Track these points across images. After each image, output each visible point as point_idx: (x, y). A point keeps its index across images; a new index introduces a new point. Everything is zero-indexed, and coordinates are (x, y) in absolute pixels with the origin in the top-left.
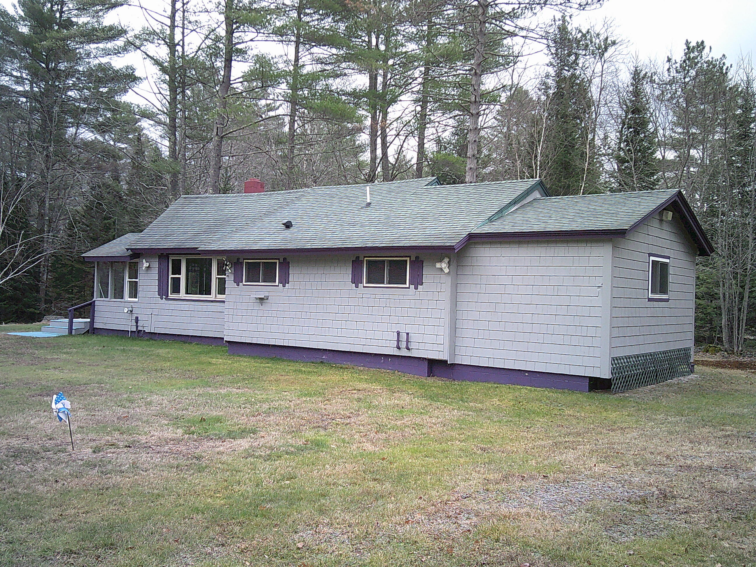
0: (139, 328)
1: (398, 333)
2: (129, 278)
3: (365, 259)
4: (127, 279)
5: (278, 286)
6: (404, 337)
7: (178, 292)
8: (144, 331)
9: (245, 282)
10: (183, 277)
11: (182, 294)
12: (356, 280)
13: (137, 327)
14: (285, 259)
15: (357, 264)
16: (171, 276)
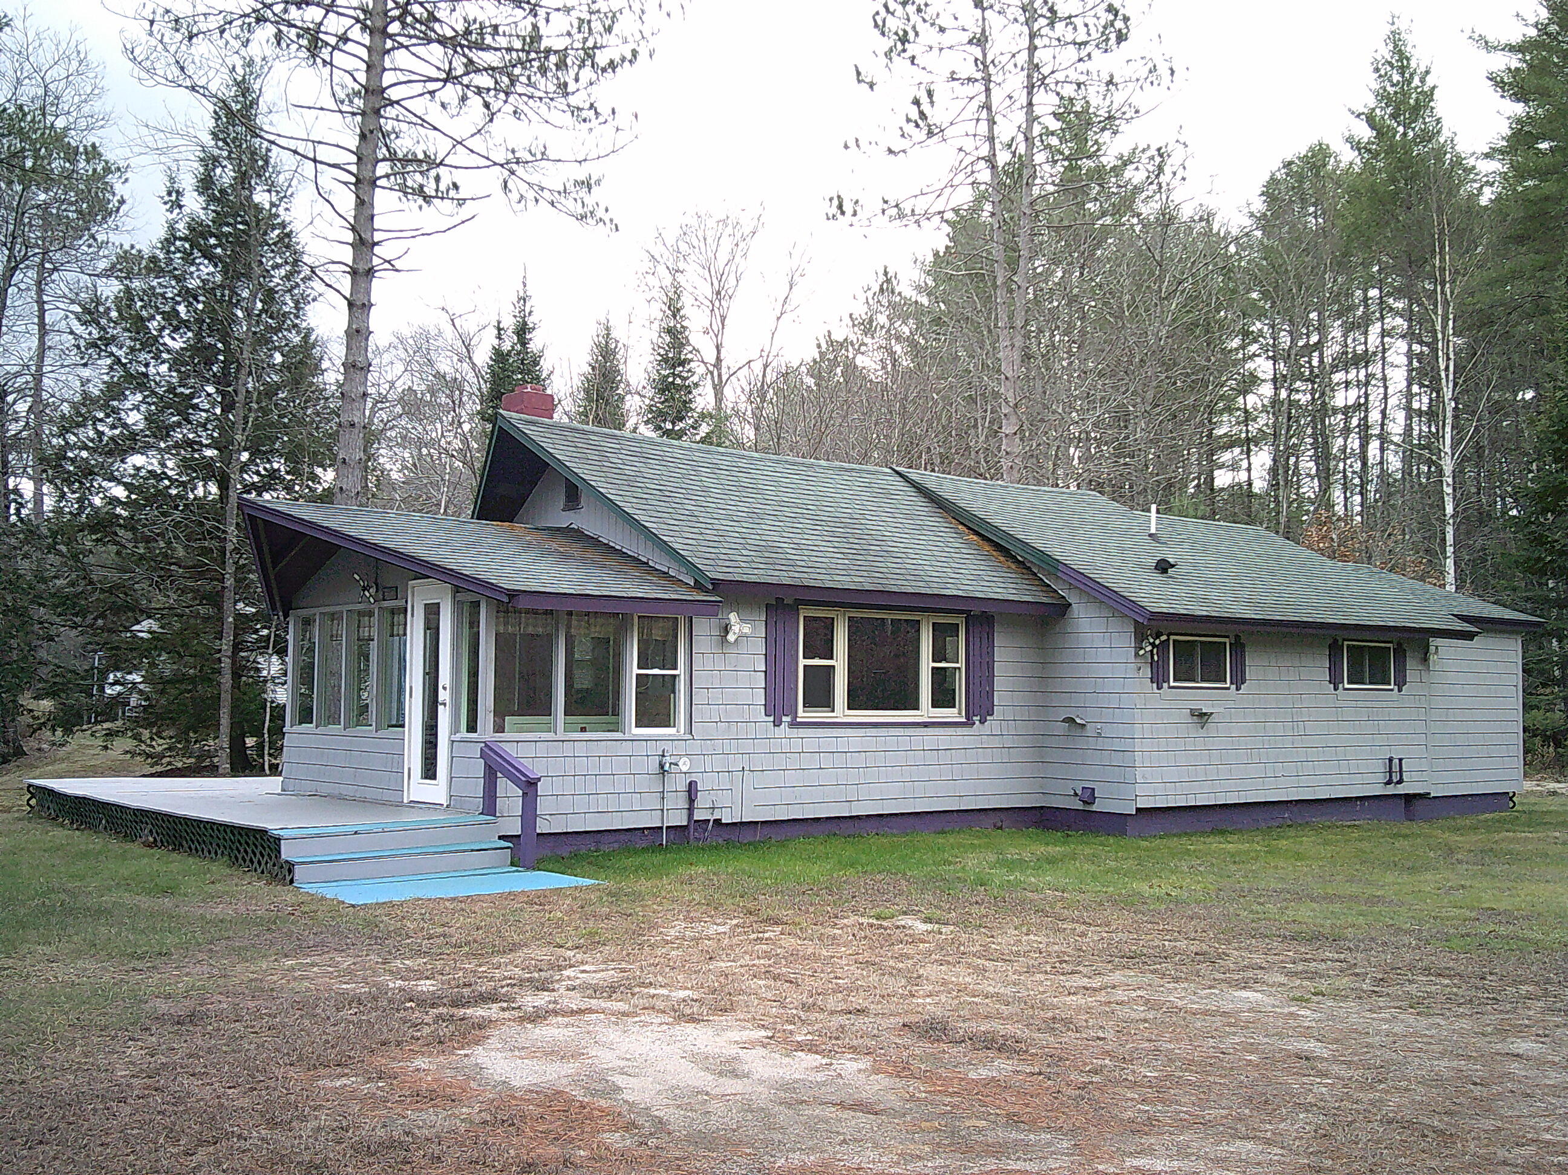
0: (698, 816)
1: (1391, 760)
2: (639, 668)
3: (1346, 643)
4: (633, 669)
5: (1228, 689)
7: (827, 702)
8: (717, 822)
9: (1175, 680)
10: (840, 662)
11: (841, 711)
12: (1335, 680)
13: (690, 810)
14: (1237, 637)
15: (1335, 651)
16: (802, 662)
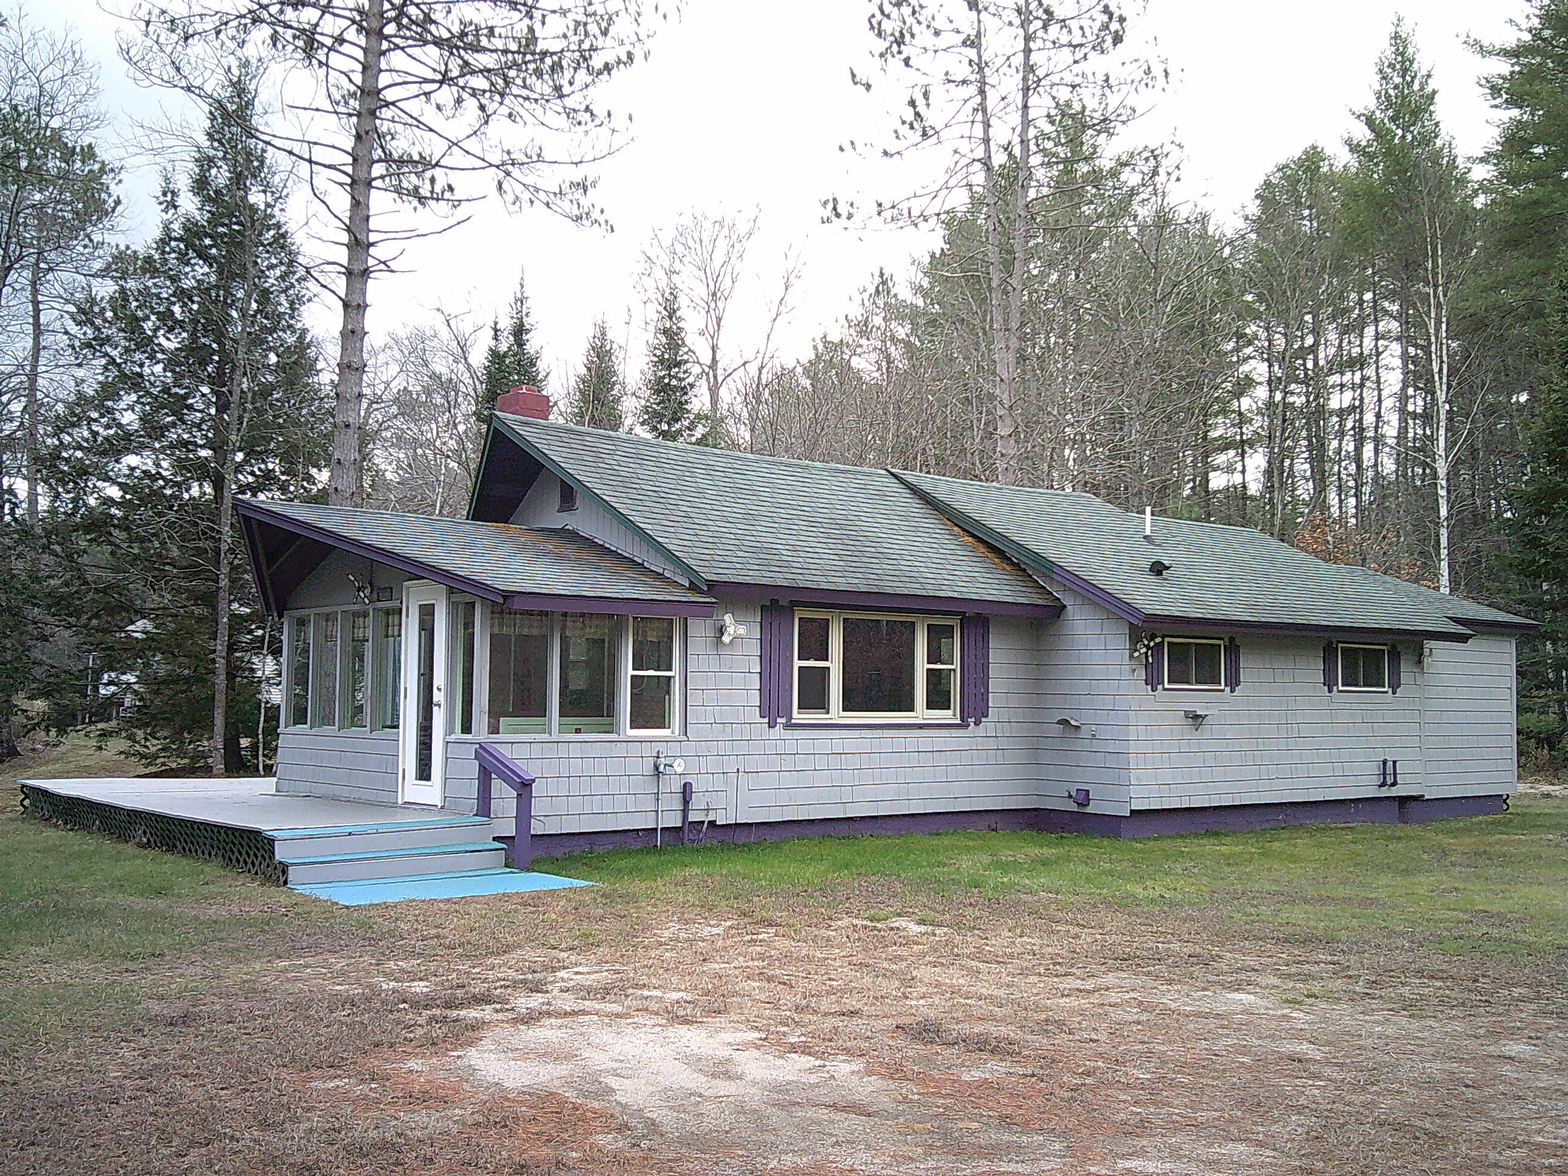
0: (693, 817)
1: (1385, 762)
2: (634, 669)
3: (1340, 645)
4: (628, 670)
5: (1223, 691)
6: (1390, 764)
7: (822, 704)
8: (712, 823)
9: (1170, 682)
10: (835, 665)
11: (836, 712)
12: (1329, 683)
14: (1232, 639)
15: (1329, 653)
16: (797, 663)
